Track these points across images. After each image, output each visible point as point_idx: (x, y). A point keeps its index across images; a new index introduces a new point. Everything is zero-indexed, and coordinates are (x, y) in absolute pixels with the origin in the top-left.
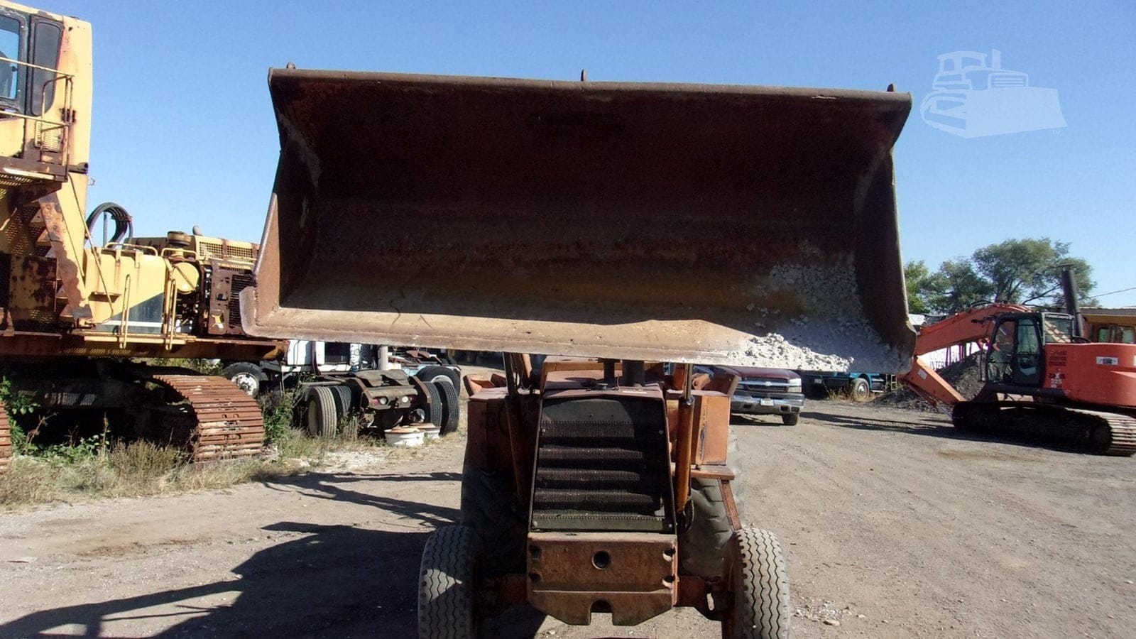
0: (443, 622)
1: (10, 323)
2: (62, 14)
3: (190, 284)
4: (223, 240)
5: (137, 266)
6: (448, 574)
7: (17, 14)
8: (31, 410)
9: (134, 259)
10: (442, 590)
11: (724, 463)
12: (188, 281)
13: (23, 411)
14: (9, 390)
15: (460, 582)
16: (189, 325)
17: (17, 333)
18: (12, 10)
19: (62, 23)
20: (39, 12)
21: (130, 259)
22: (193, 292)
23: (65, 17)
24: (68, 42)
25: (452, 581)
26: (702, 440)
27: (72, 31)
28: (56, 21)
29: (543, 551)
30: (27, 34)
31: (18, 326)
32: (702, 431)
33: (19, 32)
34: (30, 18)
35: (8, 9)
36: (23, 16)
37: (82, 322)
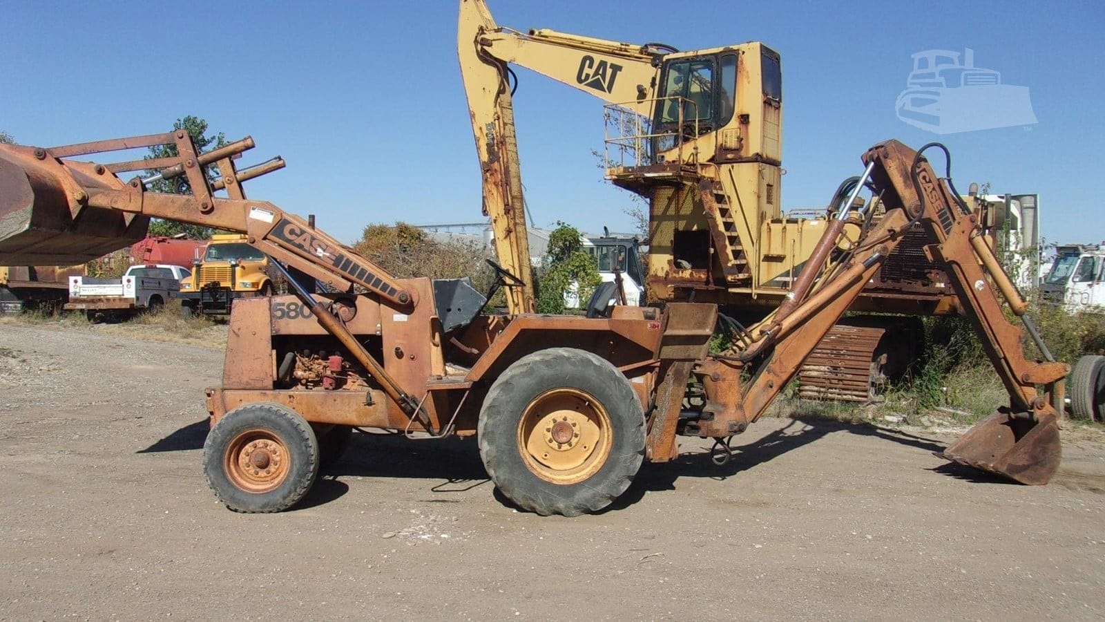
2: (739, 44)
7: (709, 56)
9: (798, 225)
18: (705, 55)
19: (738, 50)
20: (724, 49)
23: (741, 45)
24: (742, 63)
27: (745, 54)
28: (734, 50)
30: (716, 69)
33: (713, 67)
34: (717, 55)
35: (703, 56)
36: (713, 56)
37: (729, 278)
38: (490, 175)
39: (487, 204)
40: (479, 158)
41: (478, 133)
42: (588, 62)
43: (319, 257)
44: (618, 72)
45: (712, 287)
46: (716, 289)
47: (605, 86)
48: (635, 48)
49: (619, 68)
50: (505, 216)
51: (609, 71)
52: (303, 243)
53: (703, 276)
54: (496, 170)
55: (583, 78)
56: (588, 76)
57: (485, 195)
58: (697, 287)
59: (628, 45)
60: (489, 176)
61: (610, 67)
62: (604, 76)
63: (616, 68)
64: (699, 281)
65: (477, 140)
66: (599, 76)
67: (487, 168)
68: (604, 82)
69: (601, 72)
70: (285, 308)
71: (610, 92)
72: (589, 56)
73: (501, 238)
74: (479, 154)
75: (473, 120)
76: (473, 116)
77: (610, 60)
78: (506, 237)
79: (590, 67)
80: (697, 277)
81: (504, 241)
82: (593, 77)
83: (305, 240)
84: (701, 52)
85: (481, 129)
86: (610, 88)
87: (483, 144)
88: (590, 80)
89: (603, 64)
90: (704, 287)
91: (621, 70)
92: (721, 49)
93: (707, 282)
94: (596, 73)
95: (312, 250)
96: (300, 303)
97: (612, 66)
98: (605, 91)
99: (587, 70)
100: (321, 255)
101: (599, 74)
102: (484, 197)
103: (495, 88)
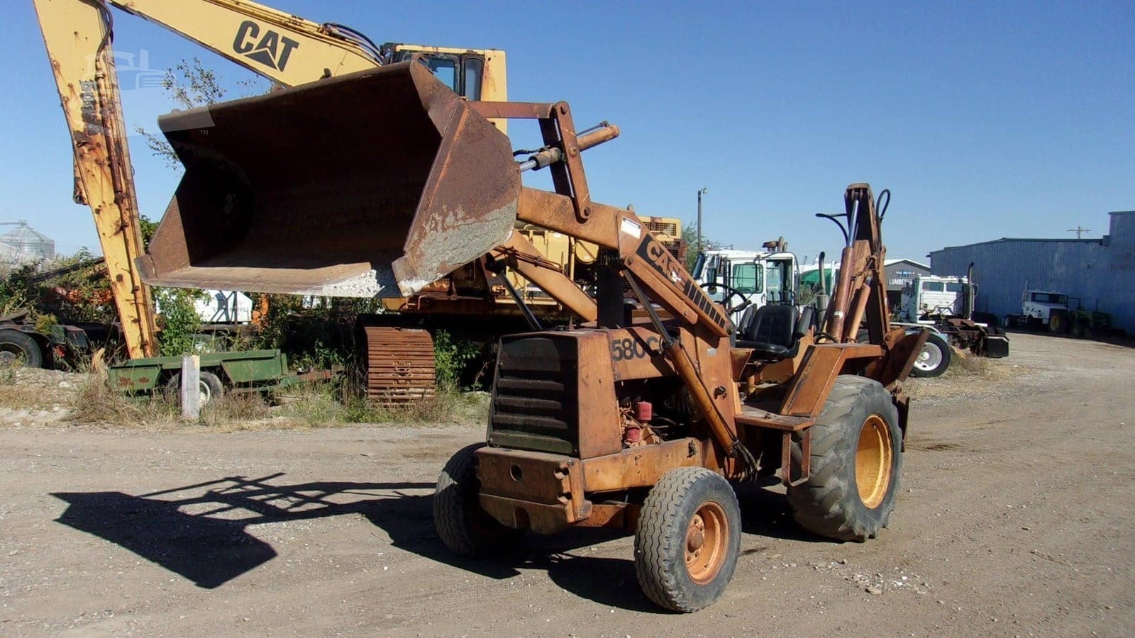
0: (442, 513)
1: (454, 290)
2: (484, 50)
3: (591, 256)
4: (652, 218)
5: (546, 242)
6: (450, 477)
7: (452, 56)
8: (474, 356)
9: (544, 237)
10: (444, 488)
11: (808, 415)
12: (590, 253)
13: (469, 356)
14: (449, 340)
15: (456, 483)
16: (595, 290)
17: (460, 297)
18: (449, 54)
19: (484, 55)
20: (468, 51)
21: (541, 237)
22: (594, 262)
23: (486, 51)
24: (488, 70)
25: (452, 481)
26: (796, 392)
27: (491, 61)
28: (479, 55)
29: (480, 461)
30: (459, 70)
31: (460, 292)
32: (800, 382)
33: (455, 67)
34: (460, 56)
35: (445, 54)
36: (456, 57)
37: (494, 289)
38: (89, 150)
39: (82, 187)
40: (69, 125)
41: (66, 92)
42: (250, 29)
43: (673, 283)
44: (293, 49)
45: (454, 297)
46: (459, 299)
47: (276, 62)
48: (311, 25)
49: (296, 45)
50: (116, 206)
51: (281, 46)
52: (661, 265)
53: (445, 286)
54: (98, 145)
55: (243, 46)
56: (249, 46)
57: (78, 175)
58: (438, 297)
59: (302, 19)
60: (86, 151)
61: (282, 41)
62: (273, 49)
63: (290, 45)
64: (440, 290)
65: (64, 102)
66: (267, 49)
67: (81, 141)
68: (274, 58)
69: (269, 44)
70: (621, 345)
71: (282, 70)
72: (253, 23)
73: (108, 234)
74: (67, 120)
75: (56, 73)
76: (55, 67)
77: (282, 33)
78: (117, 233)
79: (254, 34)
80: (439, 286)
81: (114, 237)
82: (256, 49)
83: (663, 262)
84: (441, 50)
85: (70, 86)
86: (282, 65)
87: (76, 106)
88: (253, 51)
89: (271, 36)
90: (445, 297)
91: (297, 47)
92: (464, 51)
93: (450, 292)
94: (263, 44)
95: (669, 275)
96: (632, 340)
97: (284, 40)
98: (274, 67)
99: (248, 38)
100: (675, 280)
101: (267, 47)
102: (76, 179)
103: (97, 34)
